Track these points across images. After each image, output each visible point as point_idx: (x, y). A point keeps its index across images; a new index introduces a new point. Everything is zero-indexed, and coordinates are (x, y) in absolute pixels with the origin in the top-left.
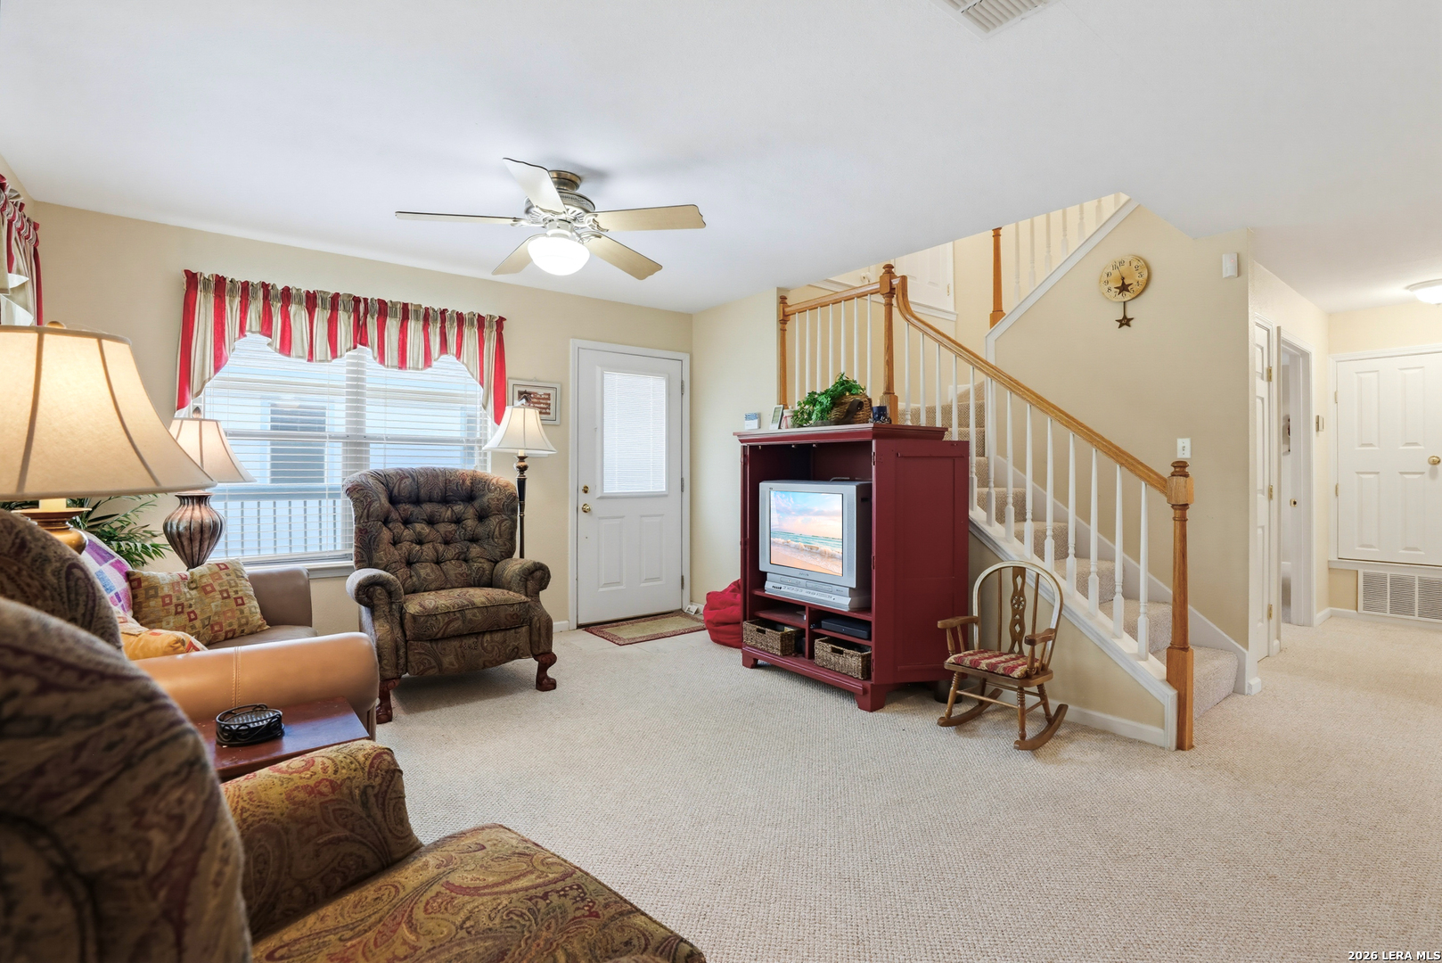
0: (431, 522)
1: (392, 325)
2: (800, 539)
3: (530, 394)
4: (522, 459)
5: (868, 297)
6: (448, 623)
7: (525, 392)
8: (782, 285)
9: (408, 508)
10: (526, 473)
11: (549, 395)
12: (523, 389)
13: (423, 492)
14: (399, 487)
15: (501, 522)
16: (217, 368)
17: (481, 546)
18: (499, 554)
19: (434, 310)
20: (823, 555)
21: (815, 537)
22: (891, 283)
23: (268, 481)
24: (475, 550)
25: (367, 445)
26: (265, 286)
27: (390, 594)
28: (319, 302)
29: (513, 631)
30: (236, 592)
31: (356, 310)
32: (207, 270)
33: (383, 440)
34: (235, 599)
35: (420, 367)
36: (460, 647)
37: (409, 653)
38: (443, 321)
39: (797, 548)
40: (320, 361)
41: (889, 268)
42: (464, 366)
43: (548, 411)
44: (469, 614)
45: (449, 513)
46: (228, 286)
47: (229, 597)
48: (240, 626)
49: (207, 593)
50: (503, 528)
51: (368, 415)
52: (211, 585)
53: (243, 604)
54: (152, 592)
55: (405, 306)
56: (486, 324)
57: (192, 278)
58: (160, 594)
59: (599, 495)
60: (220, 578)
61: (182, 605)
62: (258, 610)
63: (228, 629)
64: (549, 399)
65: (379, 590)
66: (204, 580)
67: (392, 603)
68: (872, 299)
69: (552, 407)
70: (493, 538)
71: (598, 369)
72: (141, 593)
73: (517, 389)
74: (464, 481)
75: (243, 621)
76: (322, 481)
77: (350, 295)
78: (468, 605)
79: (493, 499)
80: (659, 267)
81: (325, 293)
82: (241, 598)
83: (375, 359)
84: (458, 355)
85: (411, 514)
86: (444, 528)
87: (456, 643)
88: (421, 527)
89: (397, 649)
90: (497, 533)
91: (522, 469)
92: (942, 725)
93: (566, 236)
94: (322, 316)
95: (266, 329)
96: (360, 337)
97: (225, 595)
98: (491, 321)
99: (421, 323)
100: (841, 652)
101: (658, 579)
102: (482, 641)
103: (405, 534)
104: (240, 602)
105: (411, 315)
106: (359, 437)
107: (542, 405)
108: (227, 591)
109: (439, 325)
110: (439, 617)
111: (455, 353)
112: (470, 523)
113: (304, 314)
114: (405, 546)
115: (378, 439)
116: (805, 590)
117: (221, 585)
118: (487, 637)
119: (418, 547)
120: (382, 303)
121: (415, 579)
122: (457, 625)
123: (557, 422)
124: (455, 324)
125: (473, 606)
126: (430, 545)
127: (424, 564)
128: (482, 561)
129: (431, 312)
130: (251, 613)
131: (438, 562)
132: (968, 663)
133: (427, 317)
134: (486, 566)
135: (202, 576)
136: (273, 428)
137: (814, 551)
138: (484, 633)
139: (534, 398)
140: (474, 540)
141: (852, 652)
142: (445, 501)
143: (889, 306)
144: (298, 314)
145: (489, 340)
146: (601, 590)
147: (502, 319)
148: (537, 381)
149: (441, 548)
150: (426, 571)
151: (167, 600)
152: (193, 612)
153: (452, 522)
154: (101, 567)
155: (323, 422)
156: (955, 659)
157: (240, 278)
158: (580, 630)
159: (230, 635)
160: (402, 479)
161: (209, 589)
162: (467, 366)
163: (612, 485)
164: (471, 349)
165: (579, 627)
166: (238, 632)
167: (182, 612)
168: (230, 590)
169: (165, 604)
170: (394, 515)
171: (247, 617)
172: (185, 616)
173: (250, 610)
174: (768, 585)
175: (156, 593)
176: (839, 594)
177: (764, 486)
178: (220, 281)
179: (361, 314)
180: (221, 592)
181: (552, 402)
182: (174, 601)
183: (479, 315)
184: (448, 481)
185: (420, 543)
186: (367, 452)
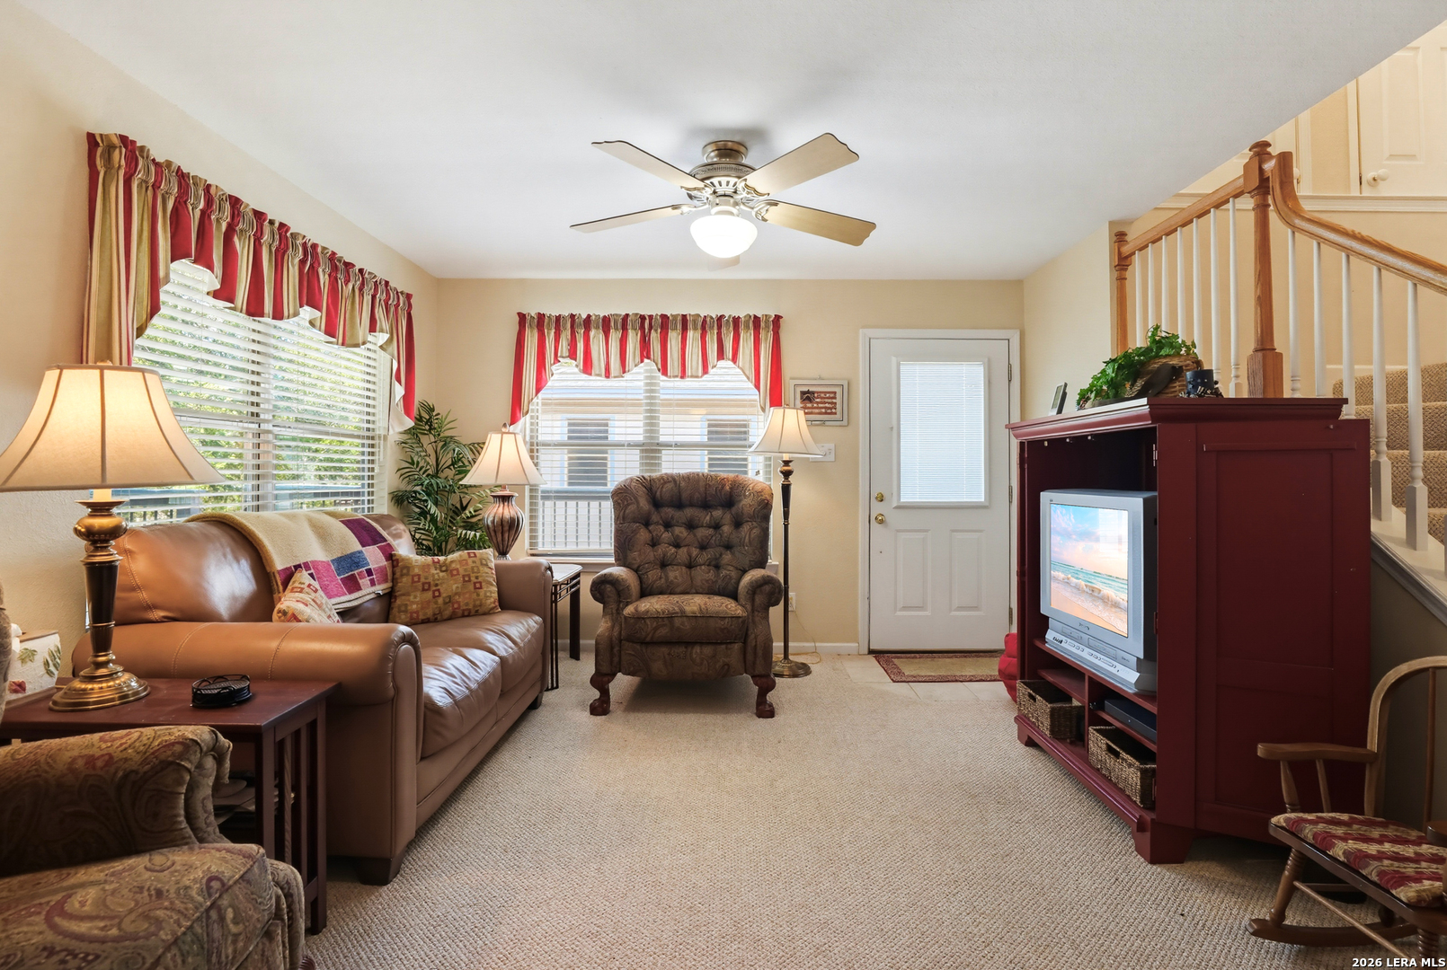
0: (691, 526)
1: (674, 338)
2: (1081, 576)
3: (813, 393)
4: (787, 463)
5: (1230, 206)
6: (656, 629)
7: (808, 392)
8: (1116, 216)
9: (669, 512)
10: (791, 478)
11: (835, 393)
12: (805, 389)
13: (685, 495)
14: (661, 492)
15: (751, 529)
16: (538, 390)
17: (733, 554)
18: (748, 562)
19: (711, 318)
20: (1106, 601)
21: (1096, 574)
22: (1261, 171)
23: (566, 483)
24: (727, 557)
25: (659, 451)
26: (572, 316)
27: (619, 593)
28: (612, 324)
29: (724, 646)
30: (477, 578)
31: (642, 327)
32: (532, 311)
33: (671, 446)
34: (475, 583)
35: (700, 375)
36: (669, 654)
37: (622, 652)
38: (720, 327)
39: (1077, 588)
40: (615, 377)
41: (1261, 149)
42: (738, 370)
43: (834, 411)
44: (677, 622)
45: (708, 518)
46: (546, 320)
47: (470, 581)
48: (475, 606)
49: (452, 575)
50: (752, 536)
51: (662, 424)
52: (457, 570)
53: (481, 588)
54: (405, 571)
55: (684, 317)
56: (762, 324)
57: (522, 317)
58: (411, 573)
59: (895, 505)
60: (467, 564)
61: (429, 583)
62: (496, 595)
63: (465, 608)
64: (835, 398)
65: (609, 588)
66: (453, 565)
67: (620, 602)
68: (1238, 206)
69: (838, 406)
70: (744, 546)
71: (894, 360)
72: (398, 570)
73: (799, 390)
74: (724, 486)
75: (478, 603)
76: (605, 485)
77: (637, 314)
78: (677, 613)
79: (745, 505)
80: (872, 226)
81: (617, 315)
82: (480, 583)
83: (659, 370)
84: (734, 359)
85: (672, 518)
86: (702, 533)
87: (664, 650)
88: (680, 531)
89: (612, 648)
90: (747, 540)
91: (787, 474)
92: (1255, 934)
93: (731, 214)
94: (615, 336)
95: (573, 355)
96: (645, 352)
97: (467, 579)
98: (767, 321)
99: (700, 332)
100: (1117, 755)
101: (976, 608)
102: (691, 653)
103: (664, 535)
104: (478, 586)
105: (690, 325)
106: (652, 444)
107: (827, 405)
108: (469, 576)
109: (716, 332)
110: (648, 621)
111: (731, 357)
112: (726, 529)
113: (601, 336)
114: (661, 549)
115: (668, 445)
116: (1087, 650)
117: (465, 570)
118: (697, 649)
119: (673, 550)
120: (664, 317)
121: (663, 580)
122: (663, 632)
123: (845, 422)
124: (731, 328)
125: (683, 614)
126: (685, 549)
127: (675, 567)
128: (732, 568)
129: (708, 319)
130: (486, 597)
131: (690, 566)
132: (1310, 836)
133: (704, 325)
134: (734, 574)
135: (452, 562)
136: (569, 438)
137: (1096, 594)
138: (693, 644)
139: (818, 398)
140: (728, 547)
141: (1130, 759)
142: (706, 505)
143: (1262, 209)
144: (596, 336)
145: (766, 340)
146: (899, 613)
147: (778, 318)
148: (820, 378)
149: (695, 552)
150: (675, 574)
151: (416, 579)
152: (438, 590)
153: (710, 527)
154: (364, 549)
155: (606, 431)
156: (1287, 820)
157: (555, 313)
158: (870, 656)
159: (466, 613)
160: (665, 483)
161: (455, 572)
162: (741, 369)
163: (911, 492)
164: (747, 352)
165: (871, 652)
166: (473, 613)
167: (428, 589)
168: (472, 575)
169: (413, 582)
170: (655, 518)
171: (481, 600)
172: (430, 594)
173: (485, 594)
174: (1050, 635)
175: (408, 571)
176: (1124, 662)
177: (1045, 496)
178: (541, 317)
179: (647, 331)
180: (464, 576)
181: (838, 401)
182: (423, 580)
183: (755, 316)
184: (707, 486)
185: (677, 546)
186: (659, 458)
